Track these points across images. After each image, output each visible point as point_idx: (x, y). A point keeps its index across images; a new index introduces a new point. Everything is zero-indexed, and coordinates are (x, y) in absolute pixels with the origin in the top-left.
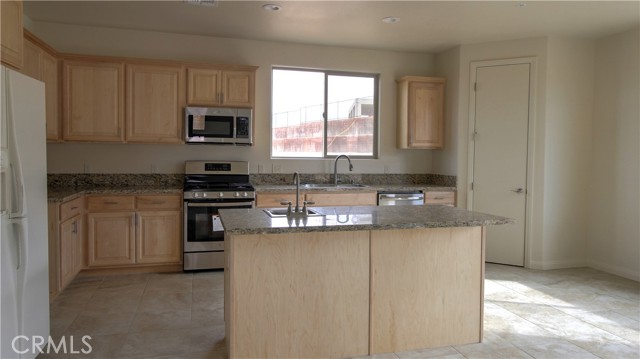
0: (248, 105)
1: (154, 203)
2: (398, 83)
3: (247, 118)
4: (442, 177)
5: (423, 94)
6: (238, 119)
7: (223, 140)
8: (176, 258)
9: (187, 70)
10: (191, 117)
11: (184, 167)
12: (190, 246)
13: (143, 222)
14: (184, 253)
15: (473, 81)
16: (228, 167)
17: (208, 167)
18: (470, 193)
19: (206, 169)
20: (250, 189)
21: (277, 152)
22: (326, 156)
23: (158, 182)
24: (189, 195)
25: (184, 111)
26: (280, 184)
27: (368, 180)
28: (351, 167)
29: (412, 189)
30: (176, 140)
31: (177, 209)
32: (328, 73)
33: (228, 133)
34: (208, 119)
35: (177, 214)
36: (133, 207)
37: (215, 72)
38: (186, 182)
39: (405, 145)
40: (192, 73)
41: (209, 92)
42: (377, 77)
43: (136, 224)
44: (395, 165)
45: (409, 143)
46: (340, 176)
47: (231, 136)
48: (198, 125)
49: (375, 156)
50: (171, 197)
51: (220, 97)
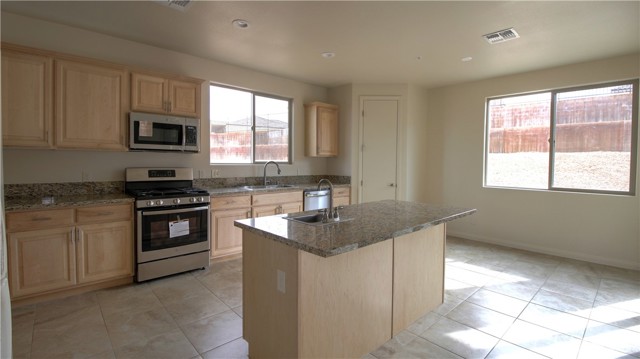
0: (195, 114)
1: (100, 214)
2: (306, 107)
3: (195, 128)
4: (338, 177)
5: (325, 116)
6: (187, 127)
7: (171, 147)
8: (128, 270)
9: (131, 75)
10: (137, 124)
11: (125, 174)
12: (143, 256)
13: (86, 236)
14: (137, 264)
15: (361, 109)
16: (173, 173)
17: (151, 174)
18: (360, 188)
19: (150, 176)
20: (204, 193)
21: (215, 159)
22: (255, 163)
23: (95, 192)
24: (141, 204)
25: (128, 117)
26: (219, 188)
27: (285, 183)
28: (279, 171)
29: (316, 187)
30: (119, 146)
31: (128, 220)
32: (255, 93)
33: (176, 141)
34: (156, 126)
35: (128, 225)
36: (72, 220)
37: (162, 80)
38: (130, 190)
39: (314, 153)
40: (137, 78)
41: (153, 99)
42: (291, 101)
43: (77, 239)
44: (303, 169)
45: (318, 153)
46: (268, 178)
47: (180, 143)
48: (145, 130)
49: (290, 162)
50: (122, 206)
51: (166, 105)
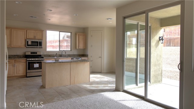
0: (41, 39)
1: (19, 61)
2: (76, 34)
3: (41, 42)
4: (85, 55)
5: (81, 37)
6: (39, 42)
7: (36, 47)
8: (25, 74)
9: (27, 31)
10: (28, 42)
11: (25, 53)
12: (28, 71)
13: (17, 66)
14: (27, 73)
15: (91, 35)
16: (36, 53)
17: (31, 53)
18: (91, 58)
20: (43, 58)
21: (48, 49)
22: (60, 50)
23: (19, 57)
24: (28, 59)
25: (26, 40)
27: (69, 56)
28: (66, 53)
29: (79, 57)
30: (24, 47)
31: (25, 63)
32: (60, 32)
33: (37, 45)
34: (32, 42)
35: (25, 64)
36: (14, 62)
37: (34, 31)
38: (26, 56)
40: (28, 31)
41: (32, 36)
42: (71, 33)
43: (15, 66)
44: (75, 52)
45: (78, 48)
46: (63, 55)
47: (38, 46)
48: (30, 43)
49: (71, 50)
50: (24, 60)
51: (35, 37)
